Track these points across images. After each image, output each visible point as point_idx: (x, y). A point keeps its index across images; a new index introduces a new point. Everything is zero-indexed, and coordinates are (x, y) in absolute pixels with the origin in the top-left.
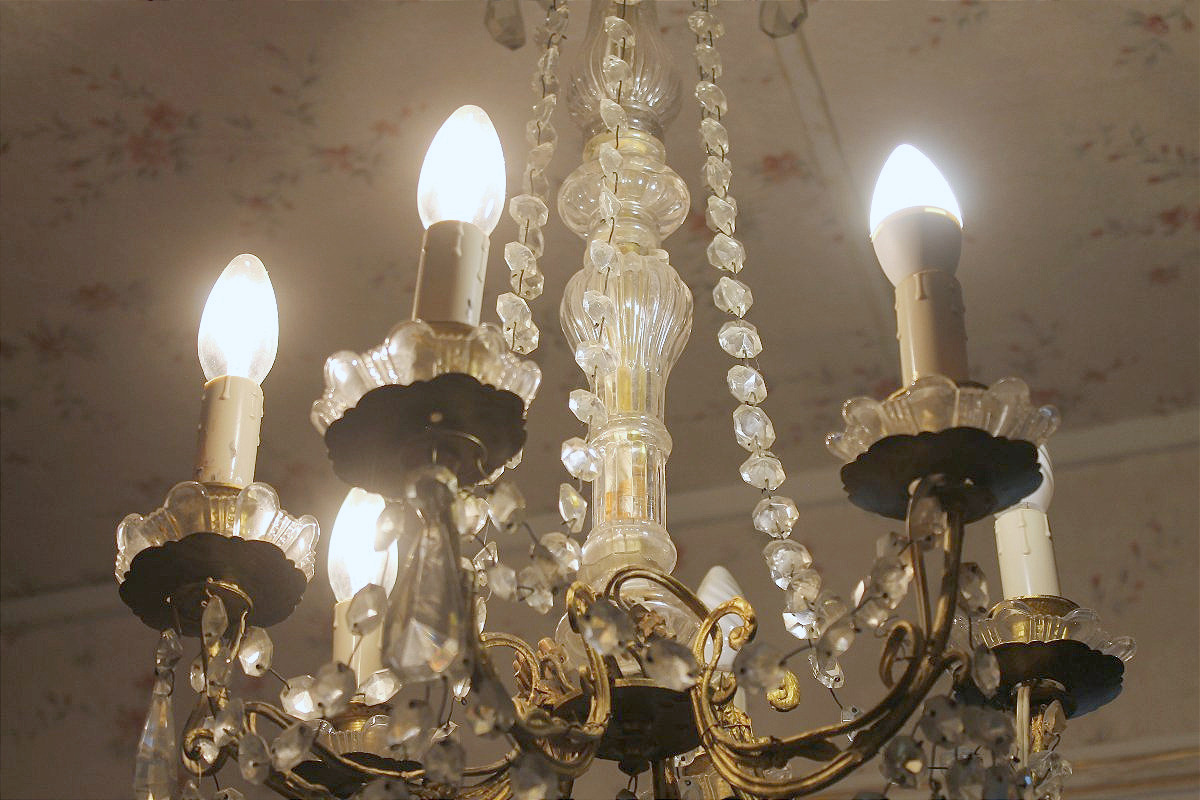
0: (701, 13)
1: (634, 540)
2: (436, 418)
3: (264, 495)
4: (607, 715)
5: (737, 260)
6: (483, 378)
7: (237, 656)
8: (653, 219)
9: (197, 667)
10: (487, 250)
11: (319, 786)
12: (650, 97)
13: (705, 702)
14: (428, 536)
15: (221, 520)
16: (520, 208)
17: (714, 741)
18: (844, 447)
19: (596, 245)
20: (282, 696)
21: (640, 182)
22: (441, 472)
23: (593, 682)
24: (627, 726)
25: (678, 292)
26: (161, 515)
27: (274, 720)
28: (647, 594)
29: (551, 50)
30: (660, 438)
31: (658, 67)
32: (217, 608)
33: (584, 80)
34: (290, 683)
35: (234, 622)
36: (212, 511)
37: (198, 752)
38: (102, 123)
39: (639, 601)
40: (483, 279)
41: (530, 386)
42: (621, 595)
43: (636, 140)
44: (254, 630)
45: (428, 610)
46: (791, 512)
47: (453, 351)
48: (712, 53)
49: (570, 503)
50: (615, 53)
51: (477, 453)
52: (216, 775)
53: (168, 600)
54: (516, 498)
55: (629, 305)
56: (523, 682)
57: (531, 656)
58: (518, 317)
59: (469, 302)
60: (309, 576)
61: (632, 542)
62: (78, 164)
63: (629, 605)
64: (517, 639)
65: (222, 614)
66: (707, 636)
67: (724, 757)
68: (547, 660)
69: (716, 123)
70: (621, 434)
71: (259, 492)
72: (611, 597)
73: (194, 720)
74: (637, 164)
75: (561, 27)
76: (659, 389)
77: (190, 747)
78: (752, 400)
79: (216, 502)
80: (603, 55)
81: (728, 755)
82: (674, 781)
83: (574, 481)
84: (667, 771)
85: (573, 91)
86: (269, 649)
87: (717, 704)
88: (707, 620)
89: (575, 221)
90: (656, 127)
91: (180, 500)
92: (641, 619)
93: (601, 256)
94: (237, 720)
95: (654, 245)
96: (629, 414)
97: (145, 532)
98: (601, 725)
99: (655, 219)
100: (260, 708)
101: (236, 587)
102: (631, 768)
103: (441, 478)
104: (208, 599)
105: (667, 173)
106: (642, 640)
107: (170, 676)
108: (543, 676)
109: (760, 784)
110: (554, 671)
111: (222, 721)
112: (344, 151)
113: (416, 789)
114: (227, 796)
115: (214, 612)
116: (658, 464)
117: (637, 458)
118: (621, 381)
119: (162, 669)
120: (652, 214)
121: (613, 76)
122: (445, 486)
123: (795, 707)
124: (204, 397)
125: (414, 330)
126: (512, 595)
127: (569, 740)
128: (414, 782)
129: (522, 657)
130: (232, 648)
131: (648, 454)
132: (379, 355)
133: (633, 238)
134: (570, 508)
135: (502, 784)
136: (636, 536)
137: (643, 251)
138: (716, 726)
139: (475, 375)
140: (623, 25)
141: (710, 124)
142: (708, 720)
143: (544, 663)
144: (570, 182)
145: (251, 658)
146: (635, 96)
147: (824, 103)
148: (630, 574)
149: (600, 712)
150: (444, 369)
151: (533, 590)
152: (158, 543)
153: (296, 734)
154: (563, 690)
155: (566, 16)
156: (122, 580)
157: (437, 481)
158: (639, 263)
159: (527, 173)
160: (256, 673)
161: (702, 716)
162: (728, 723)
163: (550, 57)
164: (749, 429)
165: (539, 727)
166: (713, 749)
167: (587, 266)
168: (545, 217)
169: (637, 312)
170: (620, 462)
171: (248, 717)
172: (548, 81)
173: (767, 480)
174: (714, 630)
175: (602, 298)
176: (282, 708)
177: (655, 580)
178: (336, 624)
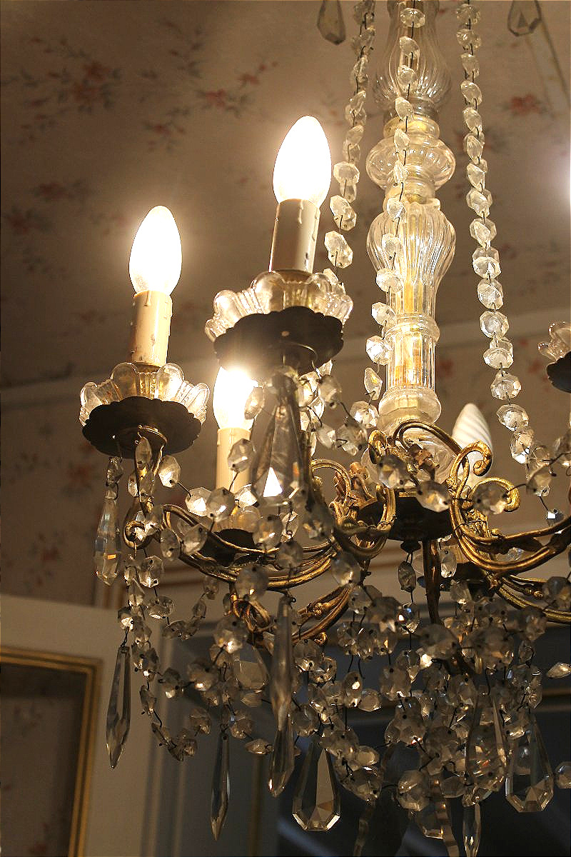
0: (466, 30)
1: (413, 399)
2: (285, 334)
3: (174, 371)
4: (394, 517)
5: (486, 209)
6: (316, 308)
7: (157, 474)
8: (429, 178)
9: (132, 480)
10: (318, 218)
11: (210, 558)
12: (430, 89)
13: (457, 509)
14: (280, 413)
15: (147, 388)
16: (341, 172)
17: (462, 534)
18: (550, 352)
19: (391, 201)
20: (186, 501)
21: (422, 152)
22: (288, 371)
23: (385, 496)
24: (407, 521)
25: (446, 230)
26: (109, 384)
27: (181, 517)
28: (421, 437)
29: (363, 58)
30: (432, 330)
31: (435, 69)
32: (145, 446)
33: (385, 78)
34: (192, 492)
35: (155, 452)
36: (141, 382)
37: (134, 536)
38: (54, 75)
39: (416, 441)
40: (316, 239)
41: (345, 311)
42: (404, 437)
43: (420, 123)
44: (168, 458)
45: (280, 461)
46: (517, 386)
47: (296, 291)
48: (472, 60)
49: (372, 381)
50: (406, 63)
51: (311, 356)
52: (146, 549)
53: (114, 437)
54: (336, 386)
55: (413, 237)
56: (340, 491)
57: (346, 475)
58: (339, 248)
59: (307, 255)
60: (202, 421)
61: (412, 400)
62: (38, 103)
63: (409, 444)
64: (337, 464)
65: (149, 450)
66: (459, 466)
67: (468, 545)
68: (355, 477)
69: (473, 111)
70: (406, 327)
71: (170, 370)
72: (398, 440)
73: (130, 515)
74: (421, 140)
75: (370, 41)
76: (432, 295)
77: (129, 534)
78: (493, 308)
79: (143, 376)
80: (398, 66)
81: (471, 544)
82: (437, 553)
83: (374, 366)
84: (432, 547)
85: (377, 84)
86: (178, 470)
87: (464, 510)
88: (459, 455)
89: (378, 178)
90: (433, 113)
91: (120, 374)
92: (417, 454)
93: (394, 210)
94: (159, 519)
95: (430, 194)
96: (411, 314)
97: (98, 394)
98: (390, 523)
99: (432, 177)
100: (173, 509)
101: (157, 430)
102: (409, 547)
103: (288, 374)
104: (139, 439)
105: (441, 147)
106: (417, 467)
107: (115, 486)
108: (353, 488)
109: (490, 564)
110: (360, 484)
111: (149, 519)
112: (220, 93)
113: (271, 561)
114: (152, 561)
115: (143, 447)
116: (430, 346)
117: (416, 345)
118: (407, 291)
119: (110, 482)
120: (429, 174)
121: (405, 80)
122: (291, 379)
123: (517, 508)
124: (134, 304)
125: (271, 278)
126: (333, 444)
127: (369, 535)
128: (271, 556)
129: (339, 475)
130: (154, 469)
131: (423, 341)
132: (248, 294)
133: (416, 191)
134: (372, 385)
135: (326, 558)
136: (415, 396)
137: (423, 201)
138: (464, 525)
139: (310, 306)
140: (412, 42)
141: (470, 112)
142: (459, 520)
143: (353, 479)
144: (374, 152)
145: (167, 476)
146: (419, 90)
147: (555, 61)
148: (410, 425)
149: (389, 515)
150: (290, 303)
151: (347, 441)
152: (107, 403)
153: (197, 532)
154: (366, 498)
155: (373, 34)
156: (84, 424)
157: (286, 376)
158: (419, 209)
159: (345, 148)
160: (170, 485)
161: (455, 518)
162: (472, 519)
163: (363, 63)
164: (491, 328)
165: (350, 528)
166: (461, 539)
167: (385, 211)
168: (357, 177)
169: (418, 244)
170: (405, 346)
171: (165, 514)
172: (360, 81)
173: (501, 363)
174: (464, 461)
175: (395, 240)
176: (187, 509)
177: (426, 429)
178: (218, 443)
